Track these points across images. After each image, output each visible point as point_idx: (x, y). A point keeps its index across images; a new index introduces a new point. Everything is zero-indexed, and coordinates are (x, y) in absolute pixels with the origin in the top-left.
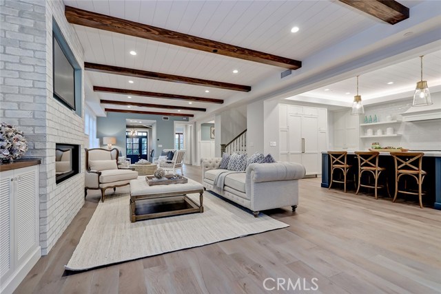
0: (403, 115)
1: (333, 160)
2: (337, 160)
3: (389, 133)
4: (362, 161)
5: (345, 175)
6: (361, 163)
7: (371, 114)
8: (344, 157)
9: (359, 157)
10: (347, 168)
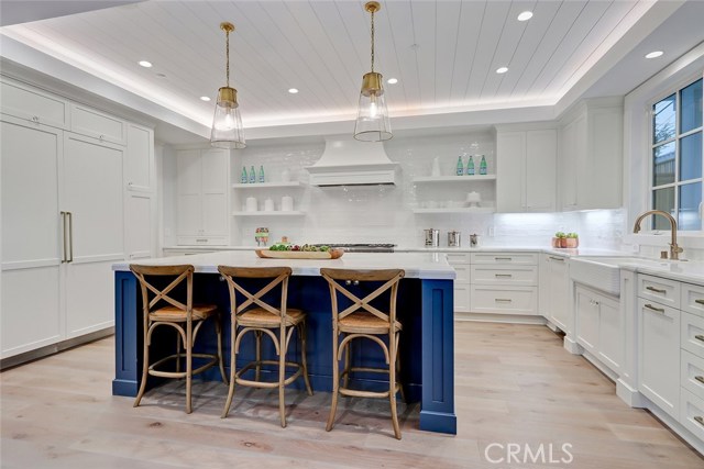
0: (312, 170)
1: (151, 296)
2: (161, 295)
3: (286, 208)
4: (240, 299)
5: (188, 345)
6: (238, 303)
7: (254, 162)
8: (183, 284)
9: (233, 286)
10: (194, 323)
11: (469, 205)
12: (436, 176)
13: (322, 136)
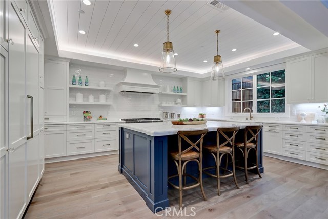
2: (194, 146)
3: (102, 100)
11: (177, 104)
12: (168, 92)
13: (126, 68)
